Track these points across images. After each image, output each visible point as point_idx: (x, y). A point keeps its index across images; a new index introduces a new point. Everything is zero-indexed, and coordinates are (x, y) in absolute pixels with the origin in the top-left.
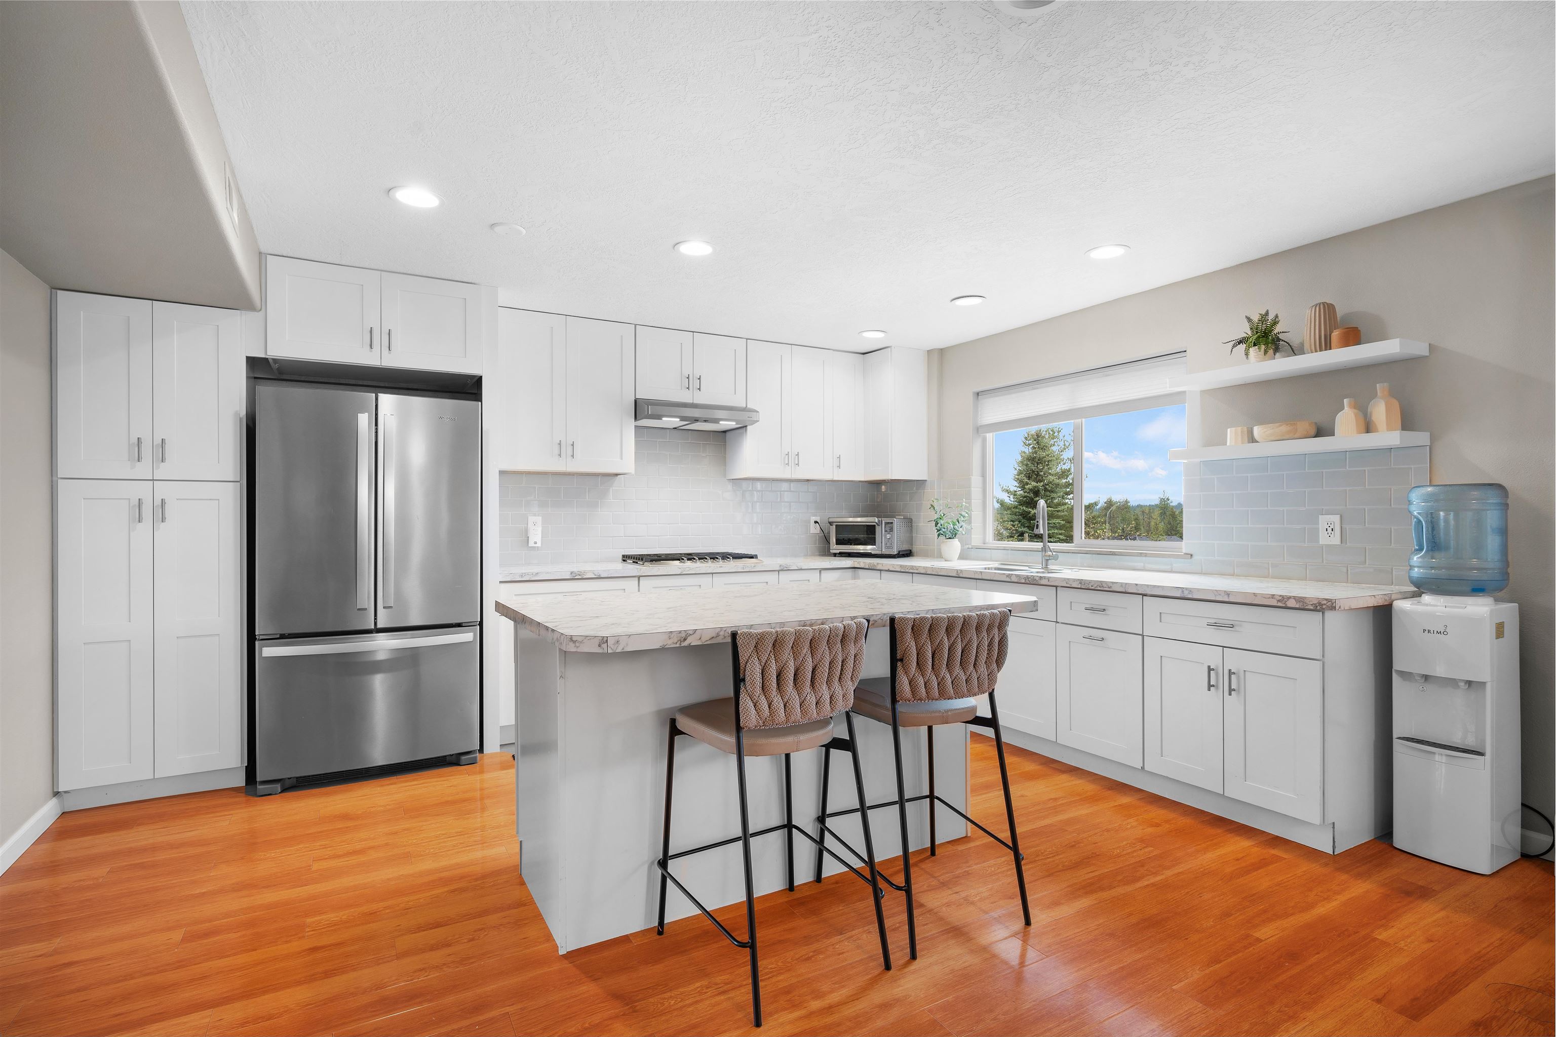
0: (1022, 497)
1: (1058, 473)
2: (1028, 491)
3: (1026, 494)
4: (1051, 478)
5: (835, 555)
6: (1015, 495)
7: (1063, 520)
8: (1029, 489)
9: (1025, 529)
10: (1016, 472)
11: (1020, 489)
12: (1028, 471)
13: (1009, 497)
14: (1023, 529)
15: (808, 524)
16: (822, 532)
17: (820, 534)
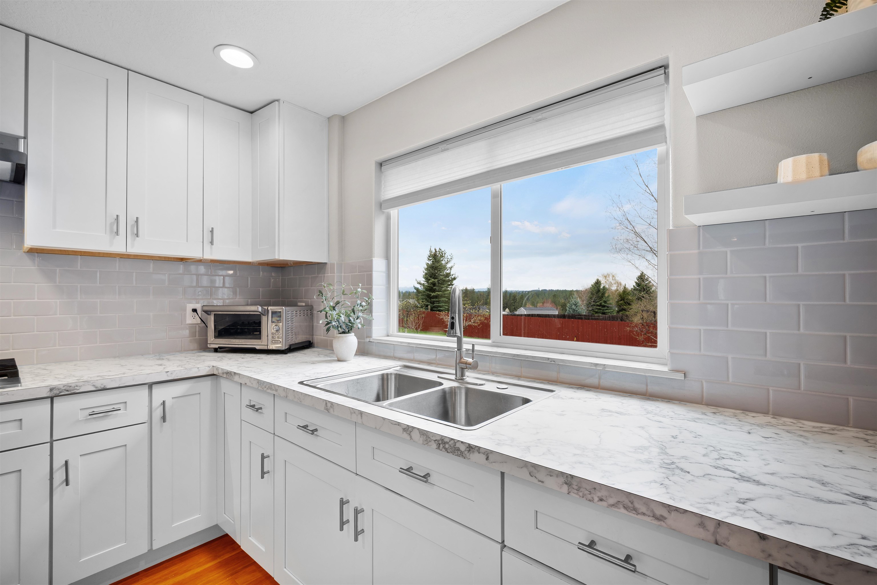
0: (427, 286)
1: (444, 275)
2: (430, 284)
3: (429, 285)
4: (442, 277)
5: (216, 350)
6: (424, 285)
7: (447, 299)
8: (430, 282)
9: (429, 303)
10: (424, 274)
11: (426, 283)
12: (430, 273)
13: (421, 287)
14: (428, 303)
15: (183, 313)
16: (199, 321)
17: (196, 323)
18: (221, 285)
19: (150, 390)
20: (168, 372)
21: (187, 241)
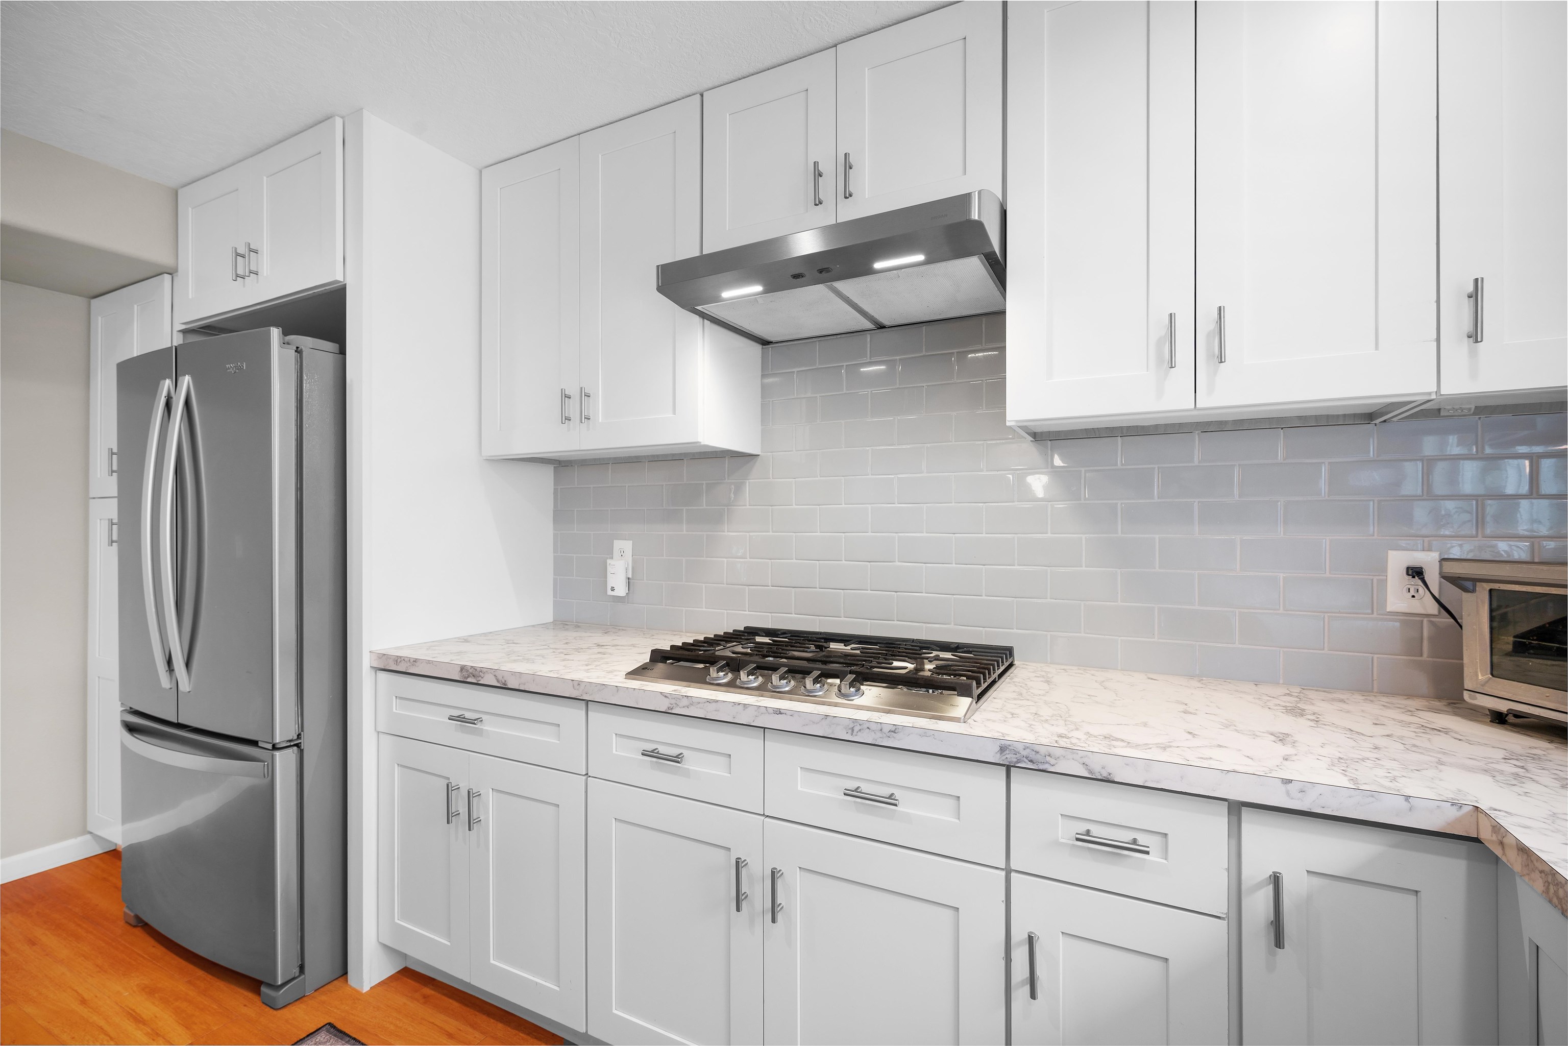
5: (1498, 719)
15: (1375, 578)
16: (1433, 608)
17: (1423, 612)
18: (1525, 489)
19: (1235, 819)
20: (1290, 781)
21: (1377, 348)
